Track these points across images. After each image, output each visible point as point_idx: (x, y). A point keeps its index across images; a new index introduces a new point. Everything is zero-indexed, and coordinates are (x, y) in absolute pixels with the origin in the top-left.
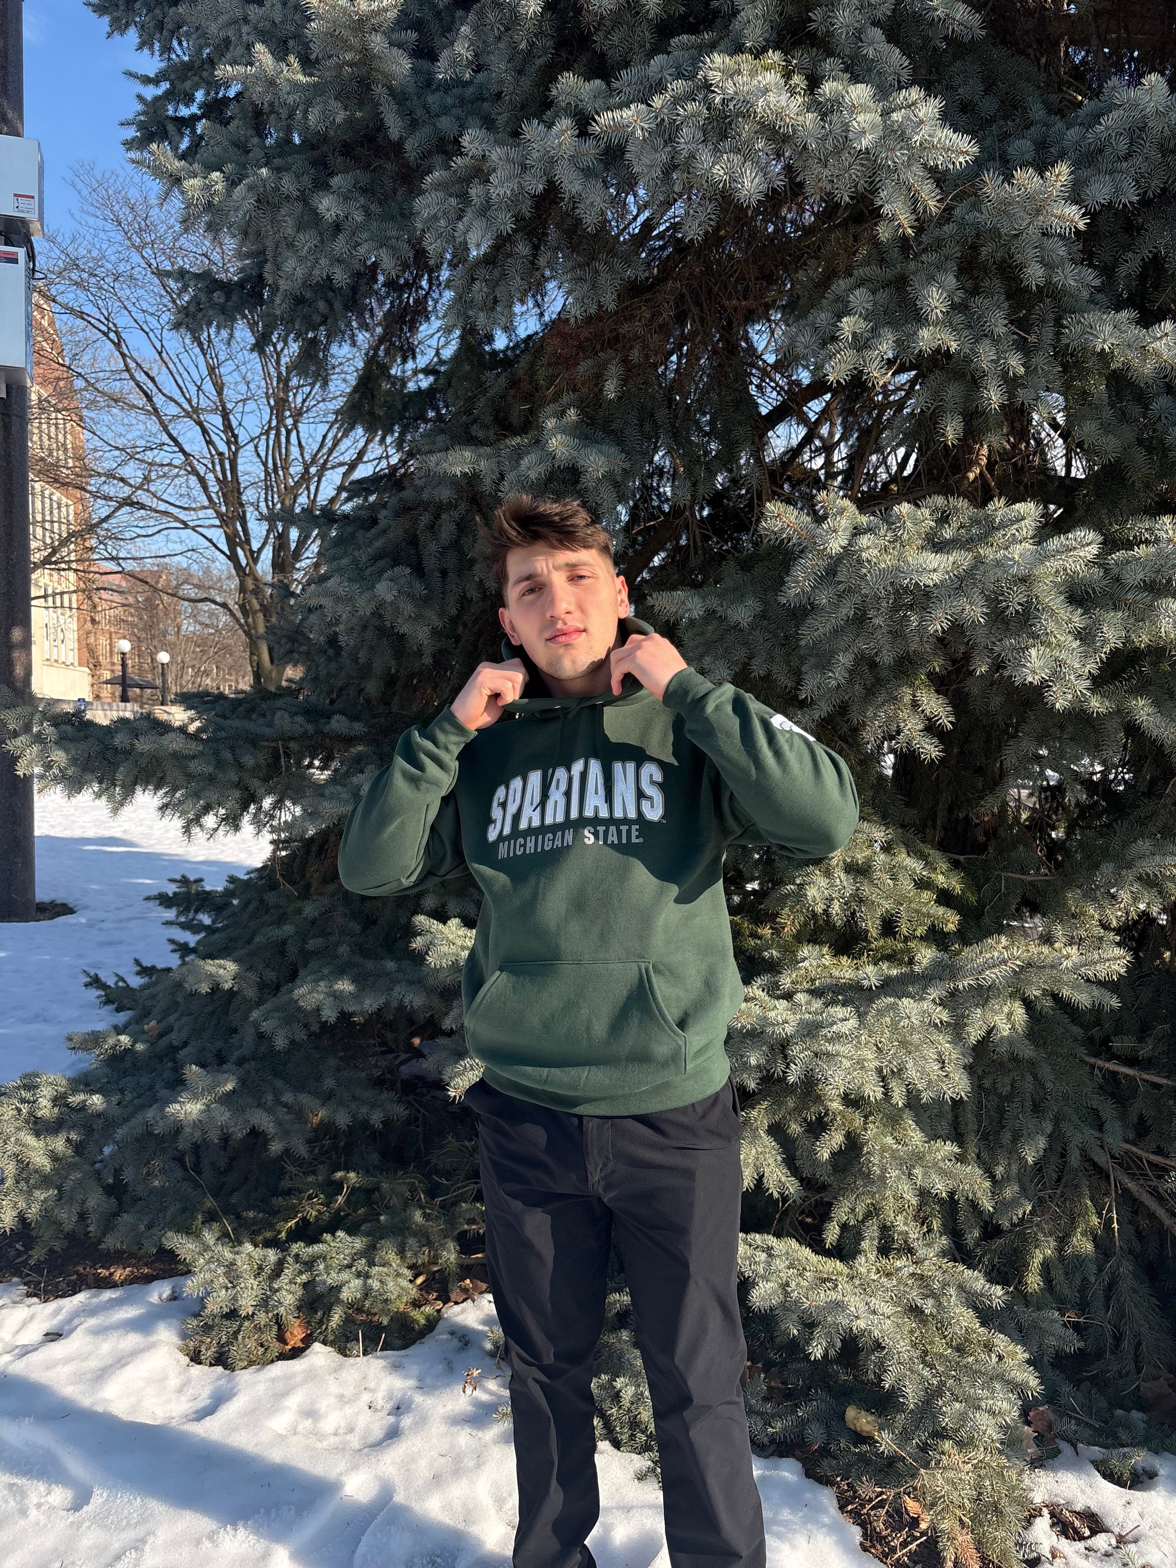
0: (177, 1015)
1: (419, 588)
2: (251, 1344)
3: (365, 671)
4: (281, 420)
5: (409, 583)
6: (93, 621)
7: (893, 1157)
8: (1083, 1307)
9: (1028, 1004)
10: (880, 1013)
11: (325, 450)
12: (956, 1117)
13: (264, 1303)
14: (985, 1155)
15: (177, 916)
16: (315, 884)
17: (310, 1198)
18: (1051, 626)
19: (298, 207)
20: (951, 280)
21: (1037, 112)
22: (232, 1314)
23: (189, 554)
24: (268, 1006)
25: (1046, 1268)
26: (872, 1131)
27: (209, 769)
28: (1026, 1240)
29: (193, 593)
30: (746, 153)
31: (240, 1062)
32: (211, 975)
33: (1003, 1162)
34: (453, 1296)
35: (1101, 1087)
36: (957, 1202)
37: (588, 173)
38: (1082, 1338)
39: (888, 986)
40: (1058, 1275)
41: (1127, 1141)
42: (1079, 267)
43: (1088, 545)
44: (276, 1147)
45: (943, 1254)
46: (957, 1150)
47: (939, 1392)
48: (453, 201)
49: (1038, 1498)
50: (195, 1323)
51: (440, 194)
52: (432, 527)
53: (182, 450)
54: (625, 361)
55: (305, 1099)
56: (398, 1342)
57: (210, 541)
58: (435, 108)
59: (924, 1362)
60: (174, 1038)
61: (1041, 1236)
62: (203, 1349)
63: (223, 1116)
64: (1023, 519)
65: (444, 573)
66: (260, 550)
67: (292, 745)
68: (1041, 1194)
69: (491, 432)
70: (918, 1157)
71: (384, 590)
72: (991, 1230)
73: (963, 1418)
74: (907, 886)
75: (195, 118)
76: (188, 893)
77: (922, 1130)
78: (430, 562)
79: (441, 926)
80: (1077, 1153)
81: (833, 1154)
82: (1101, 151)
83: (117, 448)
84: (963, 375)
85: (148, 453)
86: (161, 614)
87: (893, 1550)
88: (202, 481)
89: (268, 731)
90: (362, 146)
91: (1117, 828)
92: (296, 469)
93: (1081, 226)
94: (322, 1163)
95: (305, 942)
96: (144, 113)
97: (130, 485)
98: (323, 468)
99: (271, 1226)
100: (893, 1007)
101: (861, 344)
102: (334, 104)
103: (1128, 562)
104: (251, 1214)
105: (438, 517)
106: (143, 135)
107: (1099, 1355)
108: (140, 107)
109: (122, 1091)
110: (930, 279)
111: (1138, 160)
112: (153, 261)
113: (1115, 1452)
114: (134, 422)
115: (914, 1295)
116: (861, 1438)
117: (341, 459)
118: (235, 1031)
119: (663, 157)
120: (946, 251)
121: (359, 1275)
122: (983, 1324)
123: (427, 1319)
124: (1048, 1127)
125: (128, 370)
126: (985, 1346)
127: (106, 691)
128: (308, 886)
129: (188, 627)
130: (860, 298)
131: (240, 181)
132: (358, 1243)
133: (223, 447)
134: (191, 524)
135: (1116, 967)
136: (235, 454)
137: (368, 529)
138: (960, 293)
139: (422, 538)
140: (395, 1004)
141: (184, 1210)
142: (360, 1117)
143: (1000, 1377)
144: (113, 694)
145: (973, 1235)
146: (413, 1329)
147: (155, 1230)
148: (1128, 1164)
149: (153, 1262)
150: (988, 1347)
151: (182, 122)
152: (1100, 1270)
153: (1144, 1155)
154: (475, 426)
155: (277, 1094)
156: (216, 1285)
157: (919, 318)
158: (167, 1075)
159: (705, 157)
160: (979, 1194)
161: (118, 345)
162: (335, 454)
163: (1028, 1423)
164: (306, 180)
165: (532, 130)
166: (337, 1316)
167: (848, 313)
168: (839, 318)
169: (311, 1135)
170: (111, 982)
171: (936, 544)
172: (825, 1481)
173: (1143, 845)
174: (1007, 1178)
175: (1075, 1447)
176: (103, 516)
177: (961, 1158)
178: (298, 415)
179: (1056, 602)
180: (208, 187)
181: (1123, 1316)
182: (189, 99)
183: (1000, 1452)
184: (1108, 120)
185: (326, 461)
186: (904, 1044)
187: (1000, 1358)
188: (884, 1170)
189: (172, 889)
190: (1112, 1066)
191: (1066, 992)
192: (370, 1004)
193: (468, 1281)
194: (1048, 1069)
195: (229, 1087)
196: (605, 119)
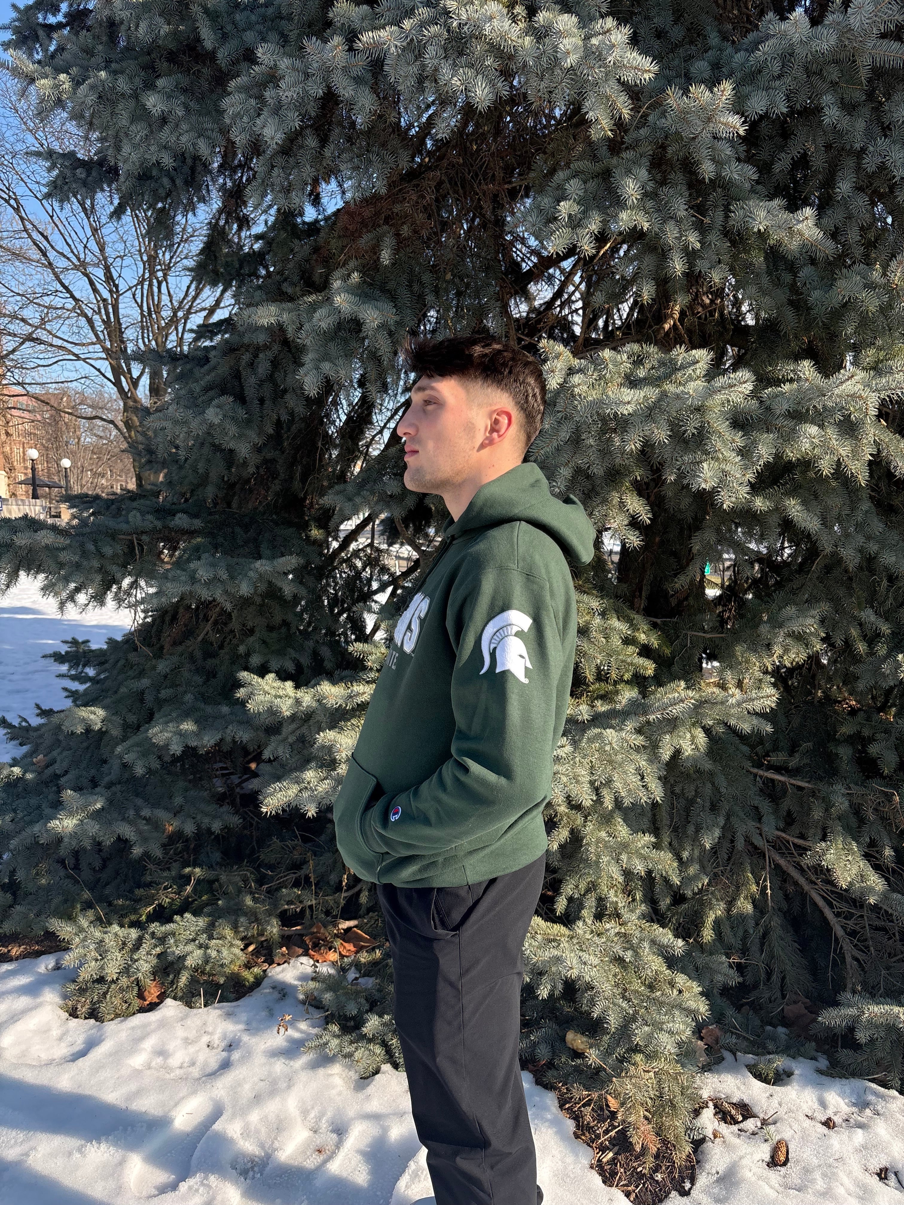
0: (59, 750)
1: (241, 413)
2: (117, 1001)
3: (204, 480)
4: (153, 273)
5: (233, 409)
6: (7, 434)
7: (606, 847)
8: (744, 951)
9: (707, 731)
10: (590, 741)
11: (189, 298)
12: (654, 815)
13: (126, 971)
14: (675, 843)
15: (69, 670)
16: (167, 647)
17: (166, 888)
18: (719, 445)
19: (132, 103)
20: (643, 174)
21: (714, 39)
22: (101, 980)
23: (83, 381)
24: (128, 743)
25: (717, 924)
26: (590, 827)
27: (76, 558)
28: (703, 904)
29: (89, 412)
30: (479, 69)
31: (109, 786)
32: (84, 719)
33: (689, 848)
34: (276, 959)
35: (761, 790)
36: (654, 879)
37: (358, 80)
38: (742, 974)
39: (597, 720)
40: (726, 930)
41: (777, 829)
42: (742, 164)
43: (745, 382)
44: (137, 851)
45: (643, 916)
46: (653, 840)
47: (633, 1019)
48: (253, 102)
49: (705, 1094)
50: (73, 987)
51: (243, 96)
52: (252, 364)
53: (73, 297)
54: (397, 235)
55: (161, 814)
56: (232, 996)
57: (99, 370)
58: (242, 25)
59: (624, 997)
60: (57, 768)
61: (714, 901)
62: (79, 1007)
63: (93, 828)
64: (698, 362)
65: (262, 401)
66: (139, 377)
67: (144, 537)
68: (716, 870)
69: (298, 289)
70: (625, 846)
71: (213, 415)
72: (678, 898)
73: (650, 1037)
74: (616, 642)
75: (60, 26)
76: (77, 652)
77: (628, 825)
78: (250, 392)
79: (260, 680)
80: (742, 840)
81: (561, 846)
82: (760, 72)
83: (18, 294)
84: (656, 249)
85: (45, 298)
86: (64, 429)
87: (598, 1137)
88: (90, 321)
89: (124, 527)
90: (184, 54)
91: (775, 597)
92: (166, 313)
93: (742, 132)
94: (175, 861)
95: (158, 691)
96: (18, 20)
97: (30, 325)
98: (189, 312)
99: (135, 911)
100: (599, 736)
101: (575, 223)
102: (160, 20)
103: (777, 396)
104: (120, 902)
105: (256, 356)
106: (17, 38)
107: (756, 986)
108: (14, 15)
109: (15, 811)
110: (628, 172)
111: (788, 80)
112: (44, 142)
113: (762, 1058)
114: (34, 272)
115: (618, 949)
116: (578, 1054)
117: (203, 305)
118: (105, 762)
119: (414, 69)
120: (641, 150)
121: (200, 946)
122: (669, 967)
123: (256, 978)
124: (722, 821)
125: (26, 230)
126: (669, 984)
127: (22, 490)
128: (162, 648)
129: (88, 439)
130: (574, 187)
131: (84, 81)
132: (202, 922)
133: (106, 294)
134: (82, 356)
135: (769, 703)
136: (117, 300)
137: (202, 366)
138: (651, 184)
139: (244, 373)
140: (229, 739)
141: (66, 901)
142: (204, 826)
143: (680, 1007)
144: (27, 492)
145: (665, 902)
146: (244, 985)
147: (43, 917)
148: (778, 845)
149: (42, 941)
150: (672, 984)
151: (50, 29)
152: (757, 924)
153: (791, 839)
154: (285, 284)
155: (137, 810)
156: (88, 957)
157: (619, 203)
158: (51, 797)
159: (446, 71)
160: (670, 873)
161: (17, 210)
162: (198, 301)
163: (701, 1039)
164: (138, 81)
165: (312, 45)
166: (184, 978)
167: (564, 198)
168: (559, 201)
169: (166, 841)
170: (16, 723)
171: (632, 382)
172: (548, 1087)
173: (790, 610)
174: (691, 860)
175: (735, 1055)
176: (10, 349)
177: (657, 846)
178: (167, 269)
179: (722, 426)
180: (57, 86)
181: (773, 957)
182: (55, 10)
183: (677, 1062)
184: (765, 48)
185: (191, 307)
186: (611, 762)
187: (680, 992)
188: (599, 856)
189: (64, 649)
190: (770, 775)
191: (732, 722)
192: (208, 741)
193: (284, 949)
194: (722, 778)
195: (98, 806)
196: (367, 37)
